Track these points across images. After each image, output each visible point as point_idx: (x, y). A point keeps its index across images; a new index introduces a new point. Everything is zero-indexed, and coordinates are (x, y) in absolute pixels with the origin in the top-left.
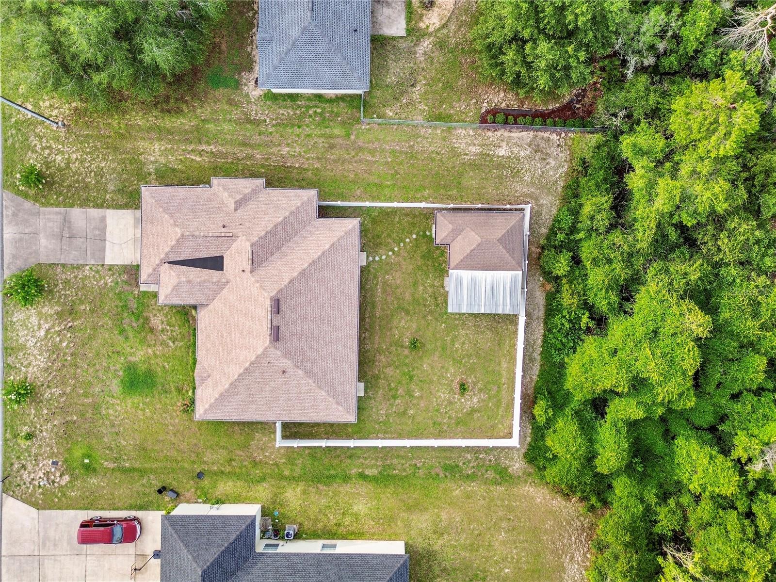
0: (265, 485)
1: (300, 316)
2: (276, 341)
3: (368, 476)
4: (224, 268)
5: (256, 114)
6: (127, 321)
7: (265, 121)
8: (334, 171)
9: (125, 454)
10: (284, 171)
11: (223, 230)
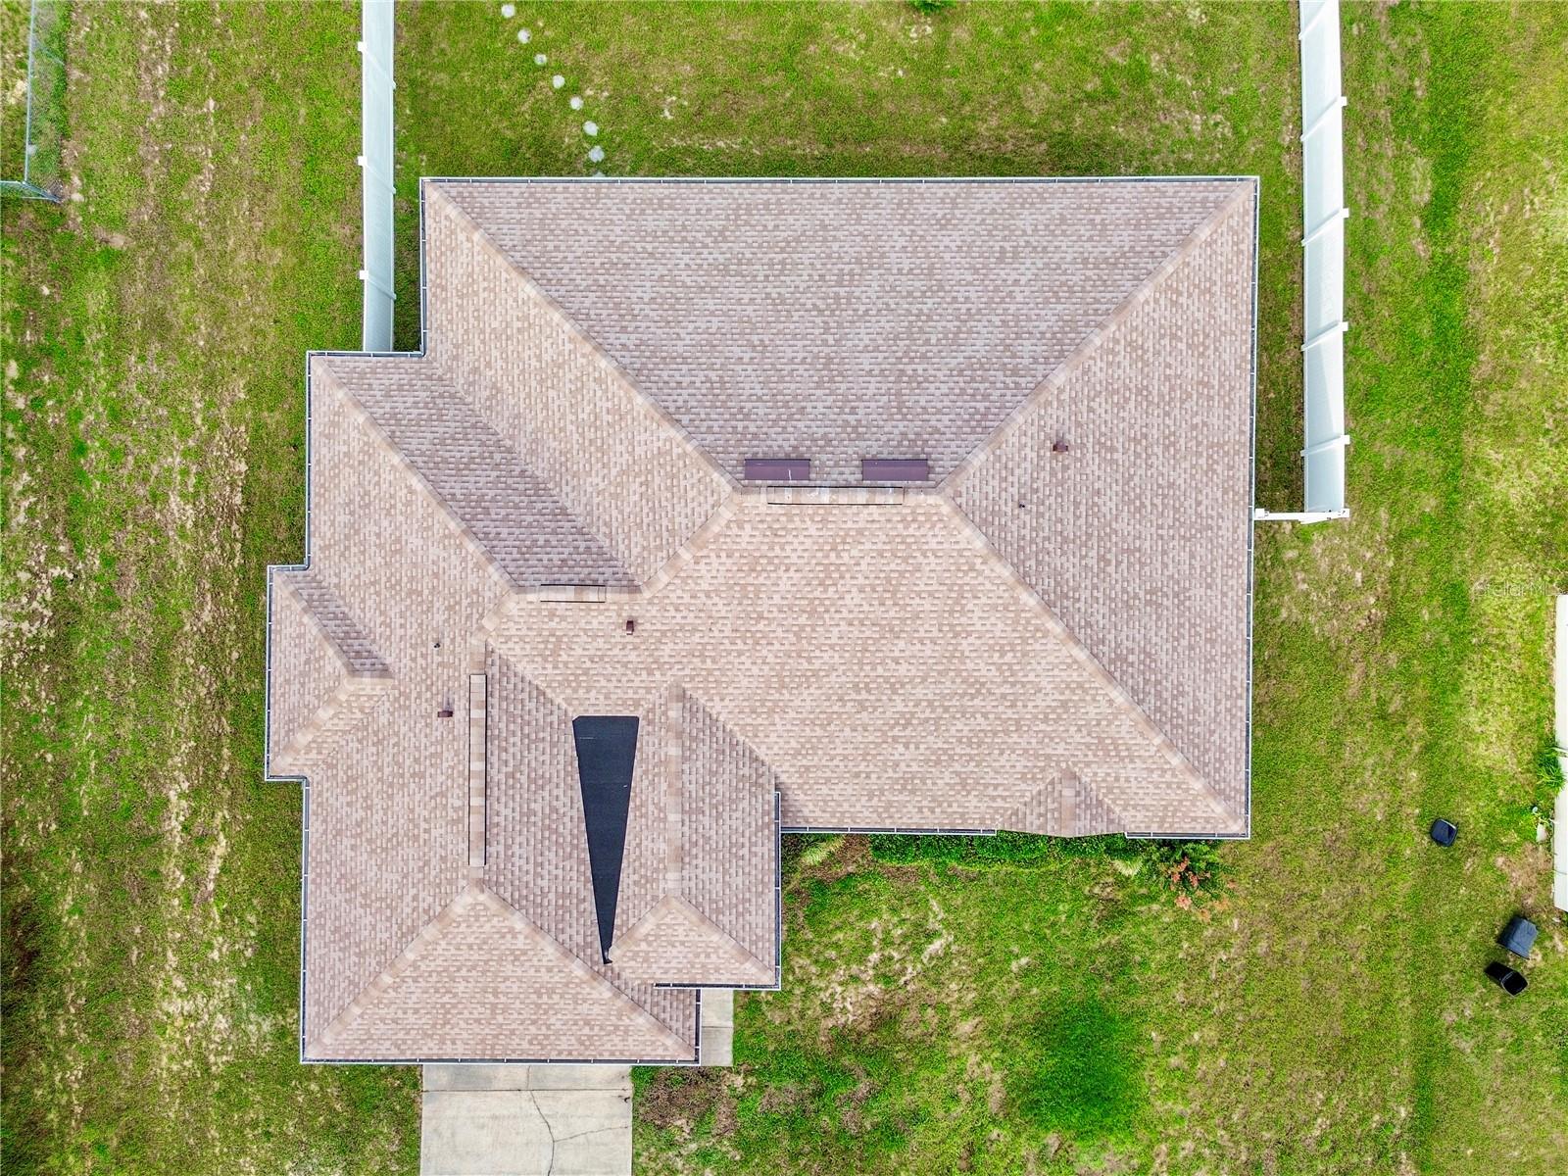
0: (1477, 586)
1: (819, 385)
2: (930, 470)
3: (1435, 195)
4: (626, 713)
5: (32, 617)
6: (846, 1114)
7: (59, 583)
8: (262, 324)
9: (1362, 1120)
10: (262, 518)
11: (459, 715)
